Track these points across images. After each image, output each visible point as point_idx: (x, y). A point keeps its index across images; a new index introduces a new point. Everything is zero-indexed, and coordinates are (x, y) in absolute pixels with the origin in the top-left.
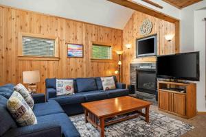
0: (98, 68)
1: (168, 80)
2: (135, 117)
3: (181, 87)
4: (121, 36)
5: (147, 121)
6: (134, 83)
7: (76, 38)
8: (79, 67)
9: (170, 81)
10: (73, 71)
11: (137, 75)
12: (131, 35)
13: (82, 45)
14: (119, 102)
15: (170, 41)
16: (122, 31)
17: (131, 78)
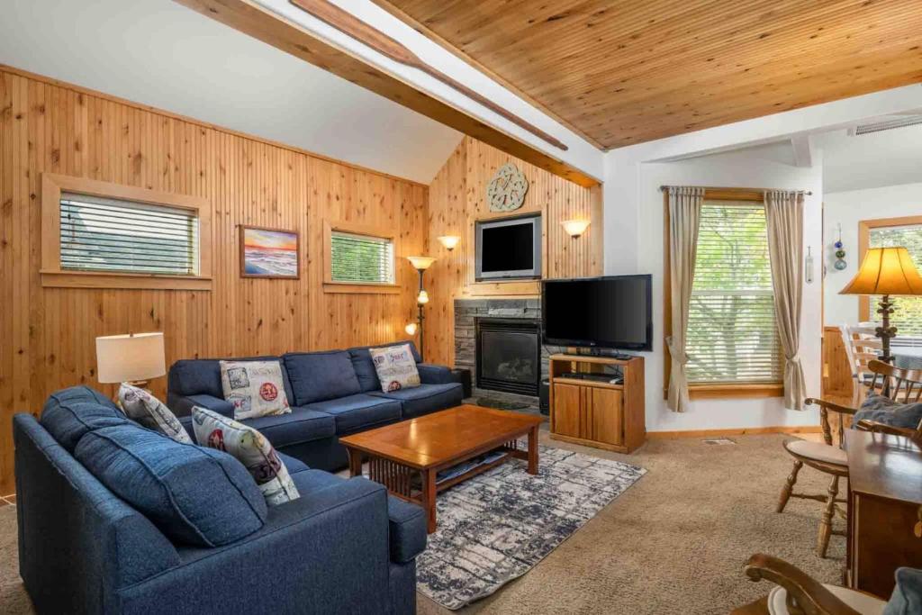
0: (349, 316)
1: (571, 349)
2: (498, 464)
3: (607, 371)
4: (424, 207)
5: (532, 469)
6: (470, 362)
7: (275, 209)
8: (285, 312)
9: (579, 354)
10: (266, 330)
11: (479, 338)
12: (458, 205)
13: (294, 234)
14: (420, 431)
15: (576, 237)
16: (425, 189)
17: (459, 348)
